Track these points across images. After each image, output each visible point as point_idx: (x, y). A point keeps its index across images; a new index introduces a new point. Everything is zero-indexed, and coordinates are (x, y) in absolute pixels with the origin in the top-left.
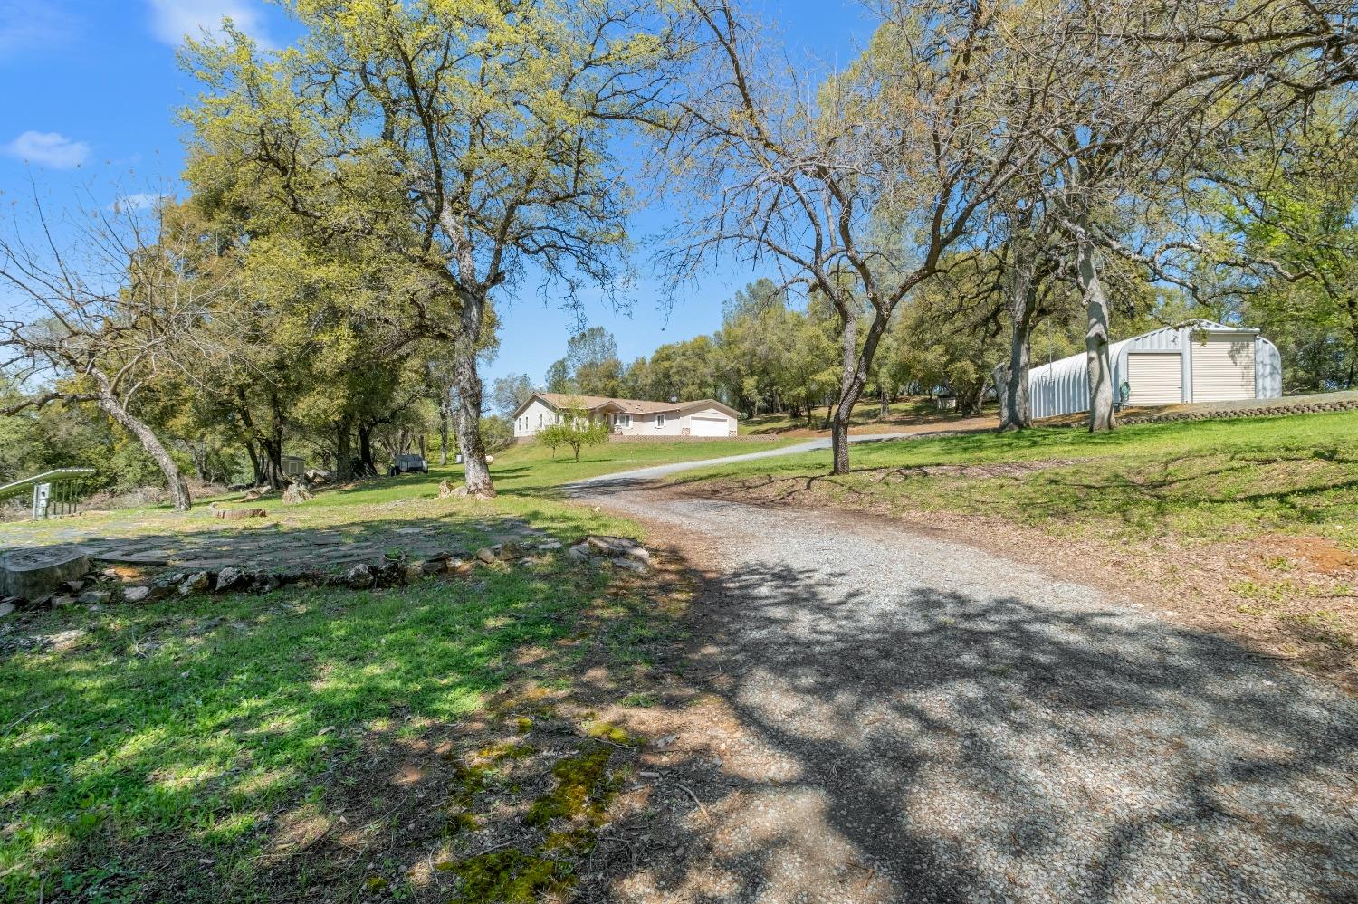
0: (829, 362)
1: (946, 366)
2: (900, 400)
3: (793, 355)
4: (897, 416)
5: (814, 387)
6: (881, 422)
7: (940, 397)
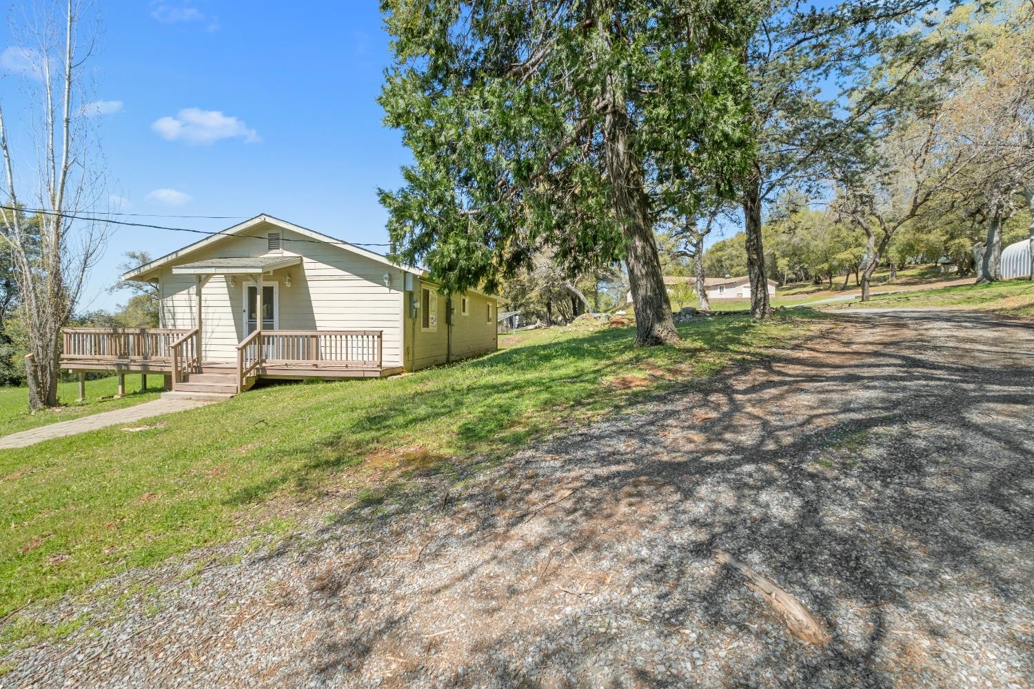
0: (847, 246)
1: (946, 242)
2: (908, 268)
3: (819, 242)
4: (904, 280)
5: (835, 263)
6: (889, 284)
7: (944, 264)
